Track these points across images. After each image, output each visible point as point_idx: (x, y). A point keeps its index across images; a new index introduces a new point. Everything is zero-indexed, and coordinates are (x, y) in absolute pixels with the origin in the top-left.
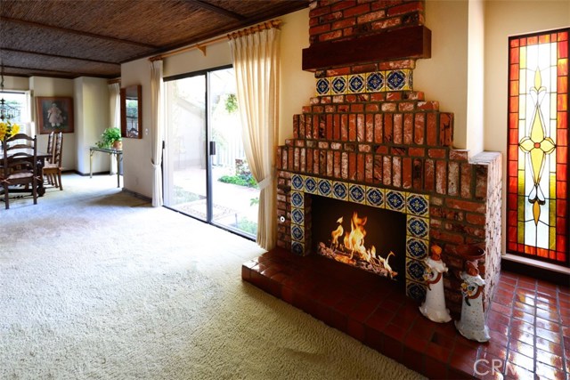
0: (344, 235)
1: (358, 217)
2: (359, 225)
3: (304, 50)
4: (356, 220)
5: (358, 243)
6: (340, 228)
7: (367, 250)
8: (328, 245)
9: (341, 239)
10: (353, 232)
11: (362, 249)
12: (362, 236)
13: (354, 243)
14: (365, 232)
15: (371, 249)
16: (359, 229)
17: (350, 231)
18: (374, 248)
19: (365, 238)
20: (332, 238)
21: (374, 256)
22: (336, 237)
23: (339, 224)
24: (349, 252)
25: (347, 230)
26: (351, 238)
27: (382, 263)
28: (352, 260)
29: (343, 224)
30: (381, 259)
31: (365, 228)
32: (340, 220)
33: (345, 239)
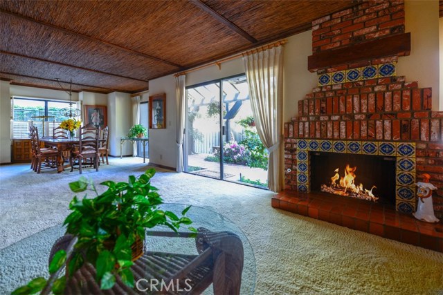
0: (340, 179)
1: (350, 167)
2: (350, 172)
3: (309, 57)
4: (348, 169)
5: (350, 182)
6: (337, 176)
7: (356, 186)
8: (328, 185)
9: (338, 182)
10: (346, 177)
11: (353, 186)
12: (353, 178)
13: (347, 183)
14: (355, 176)
15: (359, 185)
16: (350, 175)
17: (344, 176)
18: (361, 185)
19: (355, 179)
20: (331, 181)
21: (361, 189)
22: (334, 180)
23: (336, 172)
24: (344, 188)
25: (342, 175)
26: (344, 180)
27: (368, 193)
28: (346, 193)
29: (338, 172)
30: (367, 191)
31: (355, 173)
32: (337, 170)
33: (341, 181)
